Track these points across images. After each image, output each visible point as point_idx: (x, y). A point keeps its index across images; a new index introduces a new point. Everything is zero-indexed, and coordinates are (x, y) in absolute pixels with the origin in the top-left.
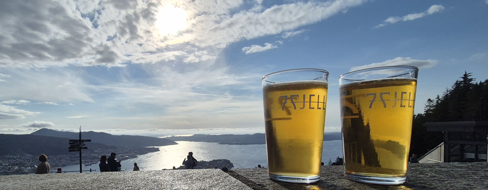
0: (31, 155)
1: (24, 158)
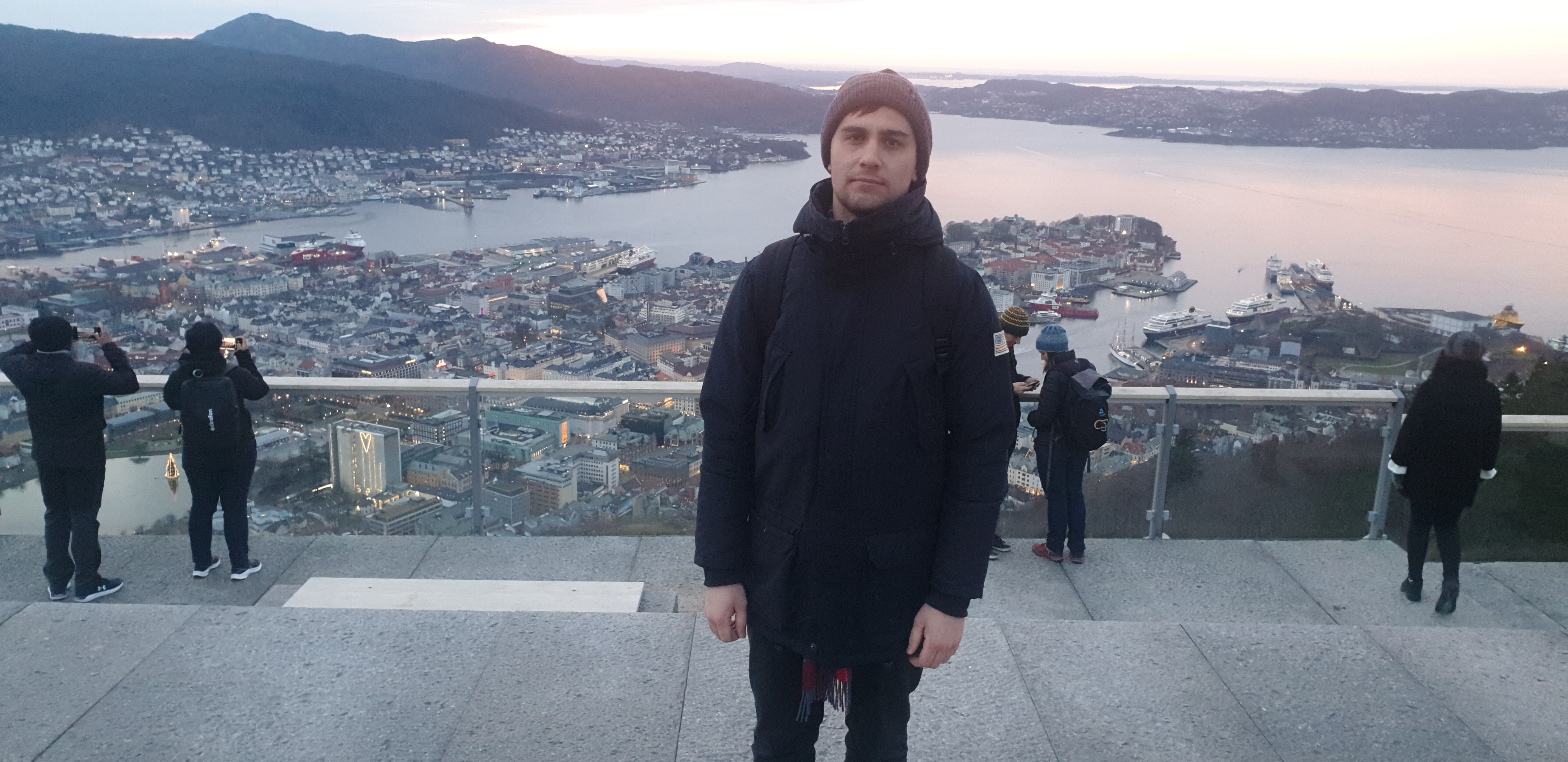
0: (199, 143)
1: (165, 156)
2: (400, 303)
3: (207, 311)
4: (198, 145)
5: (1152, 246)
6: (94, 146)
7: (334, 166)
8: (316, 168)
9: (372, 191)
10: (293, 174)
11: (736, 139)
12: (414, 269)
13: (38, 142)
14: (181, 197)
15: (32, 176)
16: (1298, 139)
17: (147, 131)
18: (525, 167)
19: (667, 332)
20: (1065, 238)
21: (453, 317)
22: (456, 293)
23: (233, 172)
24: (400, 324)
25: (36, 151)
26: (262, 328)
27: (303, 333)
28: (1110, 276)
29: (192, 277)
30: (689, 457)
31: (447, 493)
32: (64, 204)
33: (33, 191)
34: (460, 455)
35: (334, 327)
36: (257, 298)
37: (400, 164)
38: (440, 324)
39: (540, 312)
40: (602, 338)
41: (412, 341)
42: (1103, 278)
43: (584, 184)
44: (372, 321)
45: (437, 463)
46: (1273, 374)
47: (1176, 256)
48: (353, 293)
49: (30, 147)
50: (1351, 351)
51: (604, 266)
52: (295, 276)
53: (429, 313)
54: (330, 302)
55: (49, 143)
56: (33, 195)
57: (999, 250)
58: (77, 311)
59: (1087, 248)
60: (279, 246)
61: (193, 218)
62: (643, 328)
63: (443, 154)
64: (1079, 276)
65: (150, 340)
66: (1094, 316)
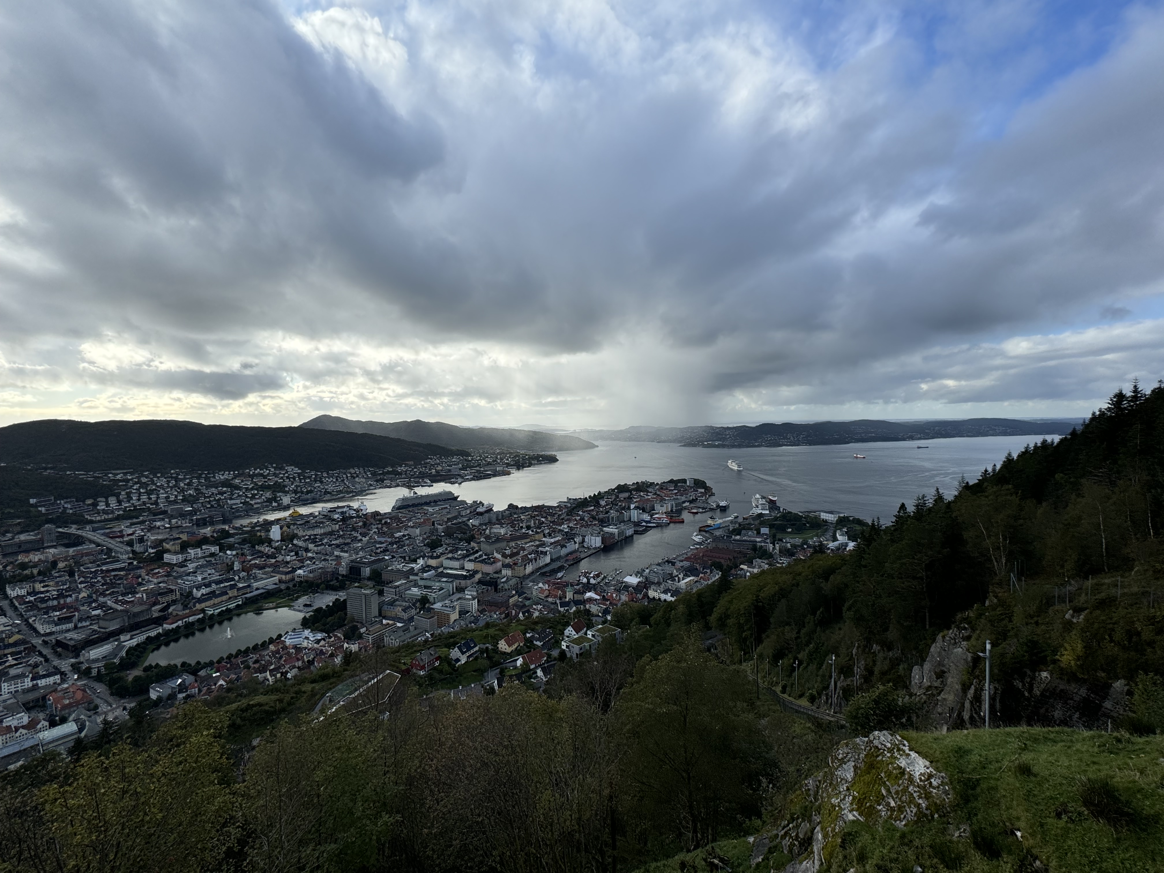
1: (282, 475)
2: (381, 533)
3: (295, 542)
4: (297, 470)
5: (703, 490)
6: (251, 473)
7: (355, 476)
8: (347, 477)
9: (371, 485)
10: (337, 480)
11: (526, 455)
12: (387, 518)
13: (227, 473)
14: (286, 493)
15: (223, 487)
16: (756, 444)
17: (274, 465)
18: (437, 471)
19: (499, 539)
20: (667, 489)
21: (404, 538)
22: (406, 527)
23: (311, 480)
24: (381, 543)
25: (226, 476)
26: (319, 548)
27: (338, 549)
28: (687, 504)
29: (289, 527)
30: (509, 596)
31: (400, 620)
32: (236, 499)
33: (222, 493)
34: (406, 602)
35: (351, 546)
36: (317, 535)
37: (384, 474)
38: (399, 542)
39: (443, 534)
40: (470, 544)
41: (385, 550)
42: (684, 505)
43: (462, 477)
44: (368, 542)
45: (395, 605)
46: (760, 542)
47: (713, 494)
48: (360, 531)
49: (223, 475)
50: (790, 530)
51: (471, 512)
52: (335, 524)
53: (394, 537)
54: (350, 535)
55: (232, 473)
56: (222, 496)
57: (640, 495)
58: (236, 545)
59: (676, 493)
60: (329, 511)
61: (292, 501)
62: (488, 537)
63: (402, 468)
64: (674, 505)
65: (269, 557)
66: (682, 522)
